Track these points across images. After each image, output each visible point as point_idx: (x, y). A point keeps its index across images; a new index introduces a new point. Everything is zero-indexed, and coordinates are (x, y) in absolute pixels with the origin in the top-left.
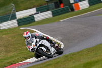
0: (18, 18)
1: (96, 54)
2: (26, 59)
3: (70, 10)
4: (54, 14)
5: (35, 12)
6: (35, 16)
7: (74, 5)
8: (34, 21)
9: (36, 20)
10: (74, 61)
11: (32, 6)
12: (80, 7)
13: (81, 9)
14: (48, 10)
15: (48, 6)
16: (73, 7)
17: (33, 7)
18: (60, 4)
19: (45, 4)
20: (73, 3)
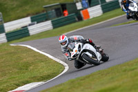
0: (6, 31)
1: (112, 78)
2: (18, 86)
3: (77, 19)
4: (55, 25)
5: (30, 22)
6: (30, 28)
7: (81, 12)
8: (29, 35)
9: (31, 33)
10: (82, 87)
11: (25, 15)
12: (90, 14)
13: (91, 18)
14: (47, 20)
15: (47, 14)
16: (80, 14)
17: (27, 16)
18: (63, 11)
19: (43, 11)
20: (80, 10)
